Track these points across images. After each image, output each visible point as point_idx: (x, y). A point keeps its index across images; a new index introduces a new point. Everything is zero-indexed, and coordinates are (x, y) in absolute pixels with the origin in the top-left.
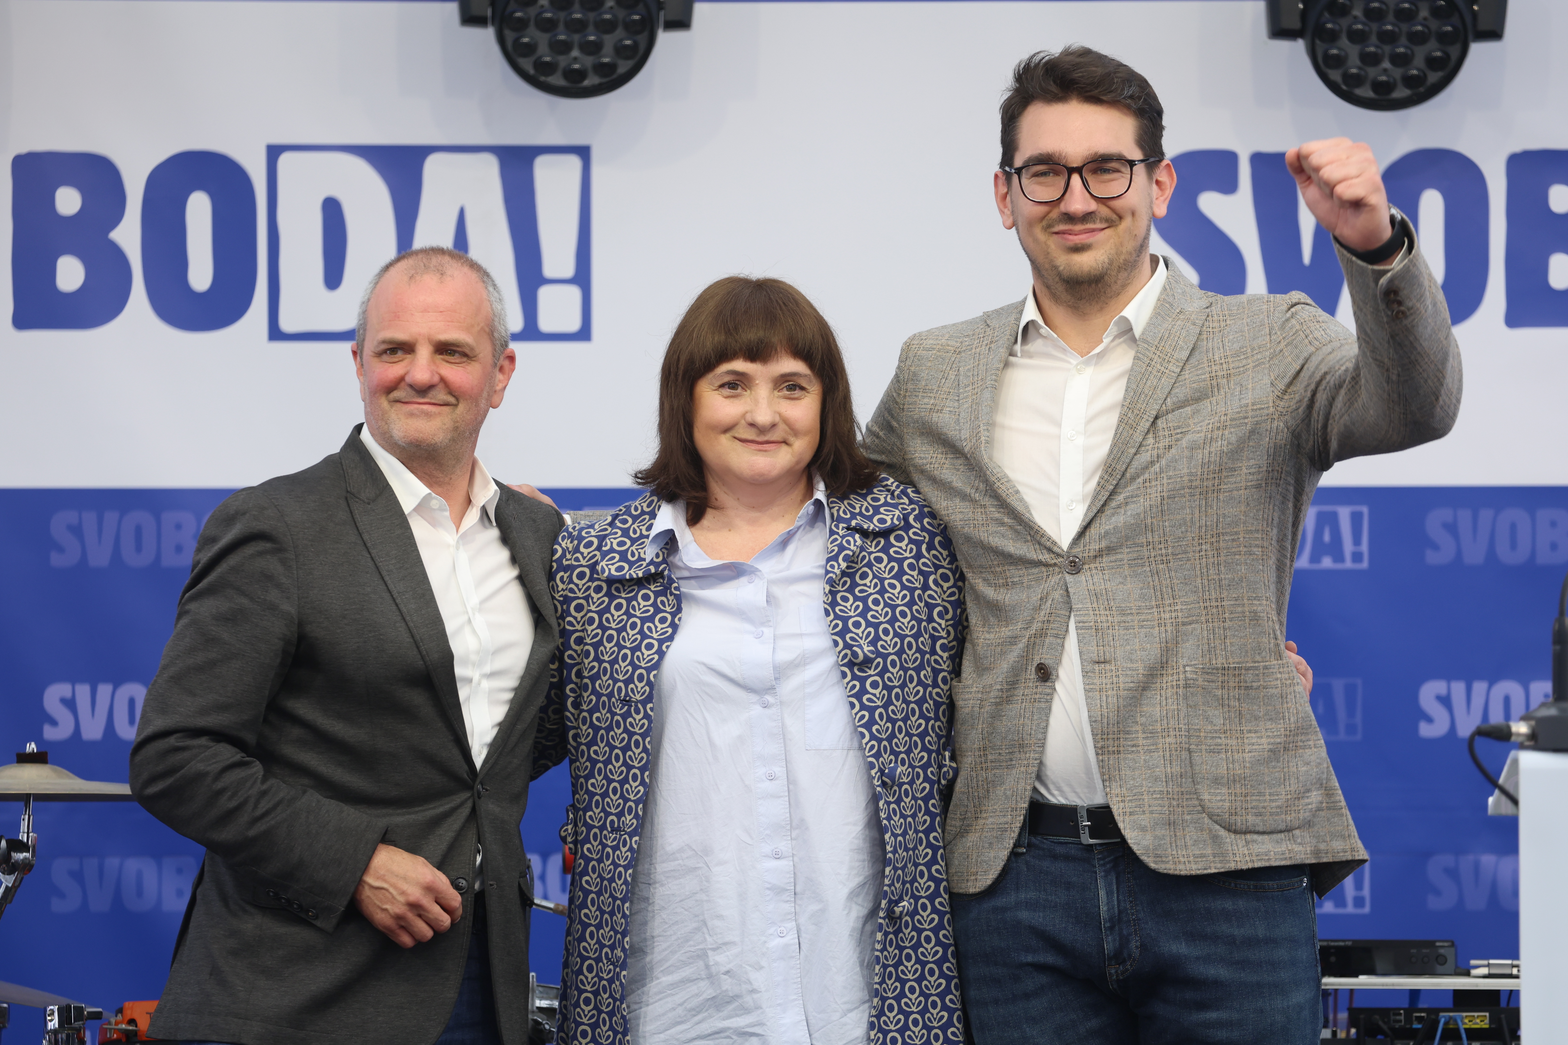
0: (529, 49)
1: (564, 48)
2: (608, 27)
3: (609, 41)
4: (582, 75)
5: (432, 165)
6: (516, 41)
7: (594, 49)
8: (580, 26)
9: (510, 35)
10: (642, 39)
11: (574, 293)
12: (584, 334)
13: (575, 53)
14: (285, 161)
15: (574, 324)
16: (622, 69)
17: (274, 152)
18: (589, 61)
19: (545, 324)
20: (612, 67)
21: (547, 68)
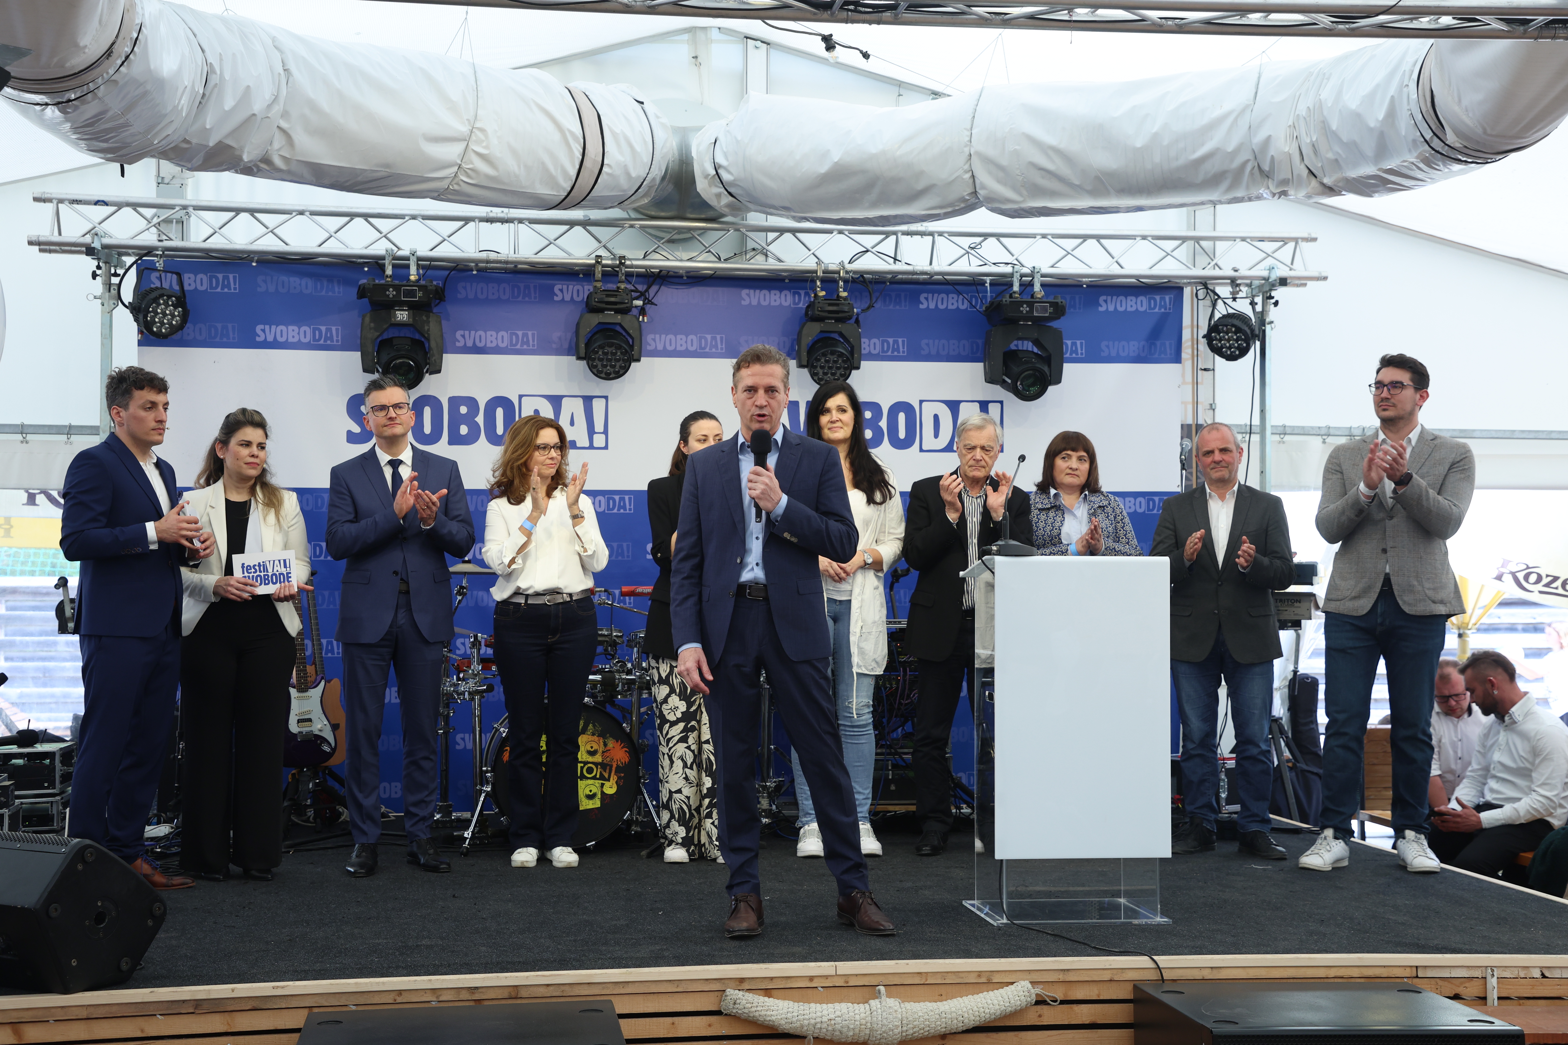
0: (596, 366)
1: (606, 366)
2: (618, 360)
3: (618, 364)
4: (610, 374)
5: (564, 400)
6: (592, 364)
7: (613, 367)
8: (610, 360)
9: (590, 363)
10: (627, 364)
11: (603, 436)
12: (606, 447)
13: (608, 368)
14: (524, 399)
15: (603, 445)
16: (621, 373)
17: (521, 397)
18: (612, 370)
19: (595, 445)
20: (619, 372)
21: (601, 372)
